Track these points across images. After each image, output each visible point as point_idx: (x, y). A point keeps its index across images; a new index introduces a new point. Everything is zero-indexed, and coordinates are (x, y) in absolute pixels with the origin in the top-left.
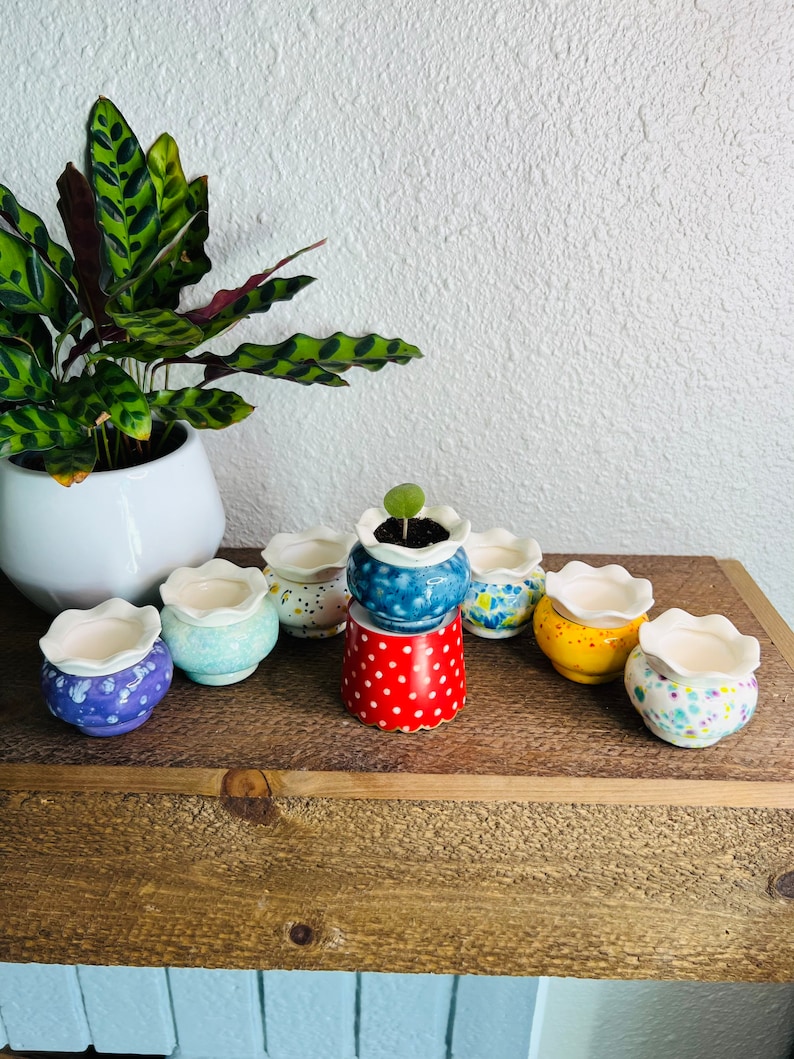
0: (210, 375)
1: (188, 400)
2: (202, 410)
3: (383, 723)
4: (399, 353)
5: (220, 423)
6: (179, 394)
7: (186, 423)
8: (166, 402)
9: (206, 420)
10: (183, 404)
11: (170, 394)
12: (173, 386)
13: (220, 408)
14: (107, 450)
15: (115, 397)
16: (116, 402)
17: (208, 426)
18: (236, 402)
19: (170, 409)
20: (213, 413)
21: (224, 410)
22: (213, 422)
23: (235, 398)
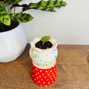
0: (24, 10)
1: (19, 16)
2: (23, 18)
3: (41, 85)
4: (62, 4)
5: (26, 21)
6: (17, 14)
7: (19, 21)
8: (15, 16)
9: (23, 20)
10: (18, 17)
11: (15, 14)
12: (16, 13)
13: (26, 18)
14: (2, 27)
15: (1, 15)
16: (2, 16)
17: (24, 22)
18: (30, 16)
19: (15, 18)
20: (25, 19)
21: (27, 18)
22: (25, 21)
23: (30, 15)
